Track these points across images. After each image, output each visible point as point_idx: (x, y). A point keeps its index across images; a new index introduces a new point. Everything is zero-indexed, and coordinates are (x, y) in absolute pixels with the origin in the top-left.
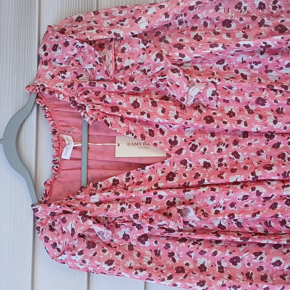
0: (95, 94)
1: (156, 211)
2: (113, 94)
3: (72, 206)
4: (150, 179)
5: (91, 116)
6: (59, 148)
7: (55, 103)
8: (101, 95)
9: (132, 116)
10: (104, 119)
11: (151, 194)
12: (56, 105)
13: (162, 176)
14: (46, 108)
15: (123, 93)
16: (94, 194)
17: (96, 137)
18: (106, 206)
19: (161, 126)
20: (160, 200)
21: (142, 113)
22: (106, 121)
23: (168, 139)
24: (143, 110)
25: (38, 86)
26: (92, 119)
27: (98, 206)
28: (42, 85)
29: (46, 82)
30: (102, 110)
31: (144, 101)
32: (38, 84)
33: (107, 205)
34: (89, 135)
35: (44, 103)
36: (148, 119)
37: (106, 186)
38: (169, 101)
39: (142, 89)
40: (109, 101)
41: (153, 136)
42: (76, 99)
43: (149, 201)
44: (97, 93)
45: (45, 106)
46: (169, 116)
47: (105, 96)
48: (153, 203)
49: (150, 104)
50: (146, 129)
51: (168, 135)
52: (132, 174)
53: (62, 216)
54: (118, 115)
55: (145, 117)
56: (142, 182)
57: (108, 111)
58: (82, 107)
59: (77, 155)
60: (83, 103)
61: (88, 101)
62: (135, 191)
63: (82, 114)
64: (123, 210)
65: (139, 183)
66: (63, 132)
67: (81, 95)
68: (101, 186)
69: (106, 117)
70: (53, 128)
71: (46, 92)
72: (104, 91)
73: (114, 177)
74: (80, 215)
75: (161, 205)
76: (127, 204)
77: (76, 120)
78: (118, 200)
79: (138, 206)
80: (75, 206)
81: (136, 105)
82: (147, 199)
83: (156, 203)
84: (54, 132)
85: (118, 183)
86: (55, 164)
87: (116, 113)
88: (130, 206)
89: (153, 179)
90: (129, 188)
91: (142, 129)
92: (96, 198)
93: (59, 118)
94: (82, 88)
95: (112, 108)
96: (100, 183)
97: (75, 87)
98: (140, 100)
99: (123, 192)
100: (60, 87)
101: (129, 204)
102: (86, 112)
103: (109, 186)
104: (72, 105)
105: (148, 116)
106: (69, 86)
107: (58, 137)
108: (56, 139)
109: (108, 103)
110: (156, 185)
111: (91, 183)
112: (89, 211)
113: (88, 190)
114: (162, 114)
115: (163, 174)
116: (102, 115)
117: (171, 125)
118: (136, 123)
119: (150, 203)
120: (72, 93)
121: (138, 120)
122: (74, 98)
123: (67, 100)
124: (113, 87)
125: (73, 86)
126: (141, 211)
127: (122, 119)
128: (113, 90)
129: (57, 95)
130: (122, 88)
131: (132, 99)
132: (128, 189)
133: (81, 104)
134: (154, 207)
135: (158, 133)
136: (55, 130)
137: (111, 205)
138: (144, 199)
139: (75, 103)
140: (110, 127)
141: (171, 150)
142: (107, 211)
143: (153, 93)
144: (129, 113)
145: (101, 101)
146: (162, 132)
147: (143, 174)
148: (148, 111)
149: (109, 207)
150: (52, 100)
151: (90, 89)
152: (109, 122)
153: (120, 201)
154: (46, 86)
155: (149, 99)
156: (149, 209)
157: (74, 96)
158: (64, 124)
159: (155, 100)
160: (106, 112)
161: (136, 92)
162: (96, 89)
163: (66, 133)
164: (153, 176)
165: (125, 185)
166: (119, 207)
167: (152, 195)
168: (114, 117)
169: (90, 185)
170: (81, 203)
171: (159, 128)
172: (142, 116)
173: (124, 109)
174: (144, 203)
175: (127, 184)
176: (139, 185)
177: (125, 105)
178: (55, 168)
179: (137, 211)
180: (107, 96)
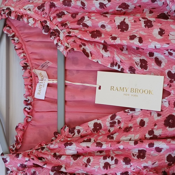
0: (72, 16)
1: (152, 169)
2: (93, 14)
3: (44, 158)
4: (142, 123)
5: (66, 44)
6: (31, 85)
7: (26, 31)
8: (79, 17)
9: (118, 42)
10: (82, 48)
11: (145, 146)
12: (27, 34)
13: (158, 121)
14: (16, 38)
15: (107, 13)
16: (71, 144)
17: (75, 72)
18: (85, 160)
19: (156, 54)
20: (157, 154)
21: (132, 37)
22: (84, 51)
23: (167, 71)
24: (134, 32)
25: (3, 10)
26: (67, 48)
27: (75, 160)
28: (8, 9)
29: (13, 5)
30: (79, 36)
31: (135, 21)
32: (4, 8)
33: (86, 158)
34: (66, 70)
35: (13, 32)
36: (140, 45)
37: (85, 132)
38: (169, 20)
39: (132, 7)
40: (89, 23)
41: (146, 68)
42: (48, 24)
43: (142, 154)
44: (74, 15)
45: (14, 36)
46: (170, 38)
47: (83, 18)
48: (148, 158)
49: (143, 25)
50: (137, 59)
51: (167, 66)
52: (118, 117)
53: (33, 170)
54: (100, 41)
55: (136, 42)
56: (131, 127)
57: (87, 37)
58: (56, 33)
59: (53, 94)
60: (56, 28)
61: (62, 26)
62: (123, 141)
63: (55, 42)
64: (107, 166)
65: (127, 130)
66: (36, 67)
67: (54, 18)
68: (79, 132)
69: (85, 45)
70: (24, 61)
71: (12, 17)
72: (82, 11)
73: (96, 121)
74: (52, 171)
75: (159, 160)
76: (112, 159)
77: (51, 52)
78: (101, 152)
79: (127, 161)
80: (47, 159)
81: (123, 27)
82: (140, 151)
83: (152, 158)
84: (25, 67)
85: (101, 128)
86: (27, 104)
87: (97, 39)
88: (116, 162)
89: (146, 124)
90: (115, 136)
91: (131, 59)
92: (72, 149)
93: (30, 50)
94: (56, 9)
95: (92, 33)
96: (77, 128)
97: (47, 8)
98: (129, 20)
99: (107, 142)
100: (29, 10)
101: (115, 158)
102: (59, 40)
103: (89, 132)
104: (43, 31)
105: (141, 41)
106: (39, 8)
107: (30, 72)
108: (27, 75)
109: (87, 26)
110: (151, 132)
111: (67, 128)
112: (64, 166)
113: (63, 136)
114: (159, 37)
115: (159, 118)
116: (79, 42)
117: (172, 52)
118: (124, 52)
119: (143, 157)
120: (43, 16)
121: (125, 48)
122: (46, 22)
123: (38, 25)
124: (93, 5)
125: (44, 6)
126: (132, 168)
127: (106, 47)
128: (93, 9)
129: (25, 20)
130: (105, 5)
131: (118, 20)
132: (113, 138)
133: (54, 30)
134: (149, 164)
135: (153, 64)
136: (26, 64)
137: (91, 158)
138: (136, 151)
139: (47, 29)
140: (90, 58)
141: (170, 86)
142: (86, 166)
143: (146, 10)
144: (114, 38)
145: (79, 24)
146: (158, 62)
147: (132, 116)
148: (140, 34)
149: (89, 161)
150: (22, 29)
151: (66, 9)
152: (88, 51)
153: (104, 153)
154: (12, 9)
155: (141, 19)
156: (143, 165)
157: (45, 19)
158: (37, 57)
159: (149, 19)
160: (85, 39)
161: (124, 10)
162: (72, 9)
163: (40, 67)
164: (146, 120)
165: (109, 131)
166: (102, 162)
167: (147, 147)
168: (95, 45)
169: (66, 130)
170: (55, 155)
171: (154, 57)
172: (132, 41)
173: (107, 34)
174: (136, 158)
175: (112, 129)
176: (127, 132)
177: (109, 28)
178: (26, 109)
179: (126, 168)
180: (86, 18)
